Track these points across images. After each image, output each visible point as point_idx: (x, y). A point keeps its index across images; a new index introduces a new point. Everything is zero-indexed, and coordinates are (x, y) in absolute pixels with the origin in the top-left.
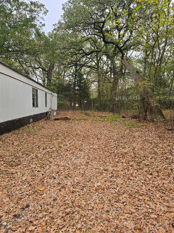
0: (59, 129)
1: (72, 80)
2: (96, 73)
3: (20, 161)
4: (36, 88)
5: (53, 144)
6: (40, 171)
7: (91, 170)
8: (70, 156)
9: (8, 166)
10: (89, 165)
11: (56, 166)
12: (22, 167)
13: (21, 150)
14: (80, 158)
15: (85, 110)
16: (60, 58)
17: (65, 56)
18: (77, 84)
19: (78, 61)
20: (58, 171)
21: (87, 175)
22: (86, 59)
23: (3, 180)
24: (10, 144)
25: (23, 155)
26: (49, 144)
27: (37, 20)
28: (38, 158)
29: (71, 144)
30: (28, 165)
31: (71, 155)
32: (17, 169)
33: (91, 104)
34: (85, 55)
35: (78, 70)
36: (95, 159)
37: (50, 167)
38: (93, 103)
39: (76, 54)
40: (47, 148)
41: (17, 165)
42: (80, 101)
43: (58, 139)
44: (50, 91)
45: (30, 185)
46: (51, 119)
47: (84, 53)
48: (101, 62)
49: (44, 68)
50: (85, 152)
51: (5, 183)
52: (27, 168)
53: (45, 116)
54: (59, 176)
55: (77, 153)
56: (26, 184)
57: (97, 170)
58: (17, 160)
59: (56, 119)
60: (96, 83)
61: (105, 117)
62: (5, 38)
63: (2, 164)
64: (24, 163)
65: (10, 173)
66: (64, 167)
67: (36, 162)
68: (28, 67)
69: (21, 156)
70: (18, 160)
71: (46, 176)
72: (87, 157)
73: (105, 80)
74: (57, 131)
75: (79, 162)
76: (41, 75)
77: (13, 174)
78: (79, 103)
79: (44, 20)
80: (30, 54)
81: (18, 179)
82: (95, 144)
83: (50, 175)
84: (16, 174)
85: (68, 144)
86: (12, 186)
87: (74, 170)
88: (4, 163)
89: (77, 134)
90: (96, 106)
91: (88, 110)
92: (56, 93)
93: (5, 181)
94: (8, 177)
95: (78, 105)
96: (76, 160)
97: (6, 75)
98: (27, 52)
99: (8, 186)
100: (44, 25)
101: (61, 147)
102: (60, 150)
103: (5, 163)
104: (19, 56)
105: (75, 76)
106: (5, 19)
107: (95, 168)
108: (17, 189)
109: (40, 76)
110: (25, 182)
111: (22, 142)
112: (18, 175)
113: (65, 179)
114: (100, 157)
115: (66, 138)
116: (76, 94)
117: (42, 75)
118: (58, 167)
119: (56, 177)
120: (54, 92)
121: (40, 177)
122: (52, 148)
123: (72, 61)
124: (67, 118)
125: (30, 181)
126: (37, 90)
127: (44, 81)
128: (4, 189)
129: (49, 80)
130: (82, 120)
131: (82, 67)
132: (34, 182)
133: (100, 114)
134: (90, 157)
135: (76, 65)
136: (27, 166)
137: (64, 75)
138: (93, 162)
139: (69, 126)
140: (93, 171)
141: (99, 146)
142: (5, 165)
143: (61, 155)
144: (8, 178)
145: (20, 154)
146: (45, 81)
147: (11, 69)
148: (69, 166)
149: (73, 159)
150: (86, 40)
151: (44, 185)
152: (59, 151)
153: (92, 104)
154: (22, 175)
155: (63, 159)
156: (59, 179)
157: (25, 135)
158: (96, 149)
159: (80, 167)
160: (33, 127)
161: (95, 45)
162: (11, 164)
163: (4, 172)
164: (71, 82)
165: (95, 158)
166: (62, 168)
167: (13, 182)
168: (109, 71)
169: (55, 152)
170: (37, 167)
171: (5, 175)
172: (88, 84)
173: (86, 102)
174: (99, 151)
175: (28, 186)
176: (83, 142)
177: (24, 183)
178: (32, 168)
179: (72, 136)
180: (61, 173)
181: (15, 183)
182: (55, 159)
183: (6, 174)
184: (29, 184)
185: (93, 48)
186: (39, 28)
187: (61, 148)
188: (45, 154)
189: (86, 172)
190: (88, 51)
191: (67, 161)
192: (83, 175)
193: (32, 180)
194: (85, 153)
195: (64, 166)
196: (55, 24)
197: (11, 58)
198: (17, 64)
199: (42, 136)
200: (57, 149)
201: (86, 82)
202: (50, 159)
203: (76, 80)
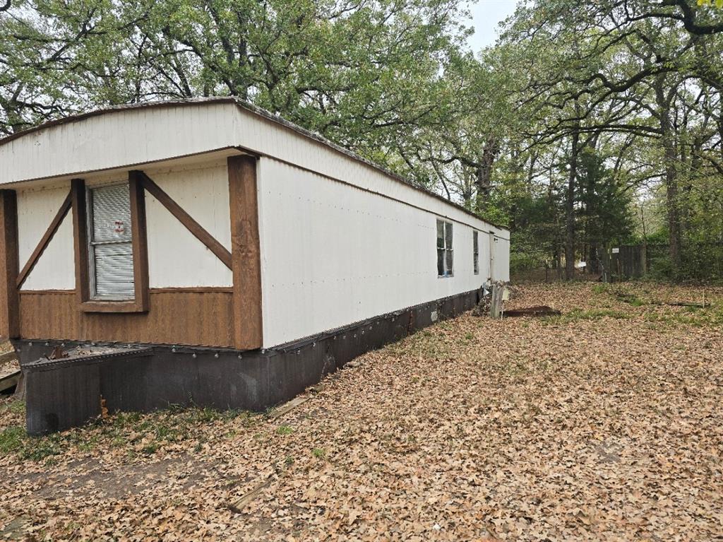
0: (525, 348)
1: (561, 181)
2: (659, 146)
3: (414, 439)
4: (448, 221)
5: (510, 398)
6: (477, 483)
7: (674, 516)
8: (576, 447)
9: (383, 449)
10: (661, 497)
11: (528, 475)
12: (422, 461)
13: (414, 405)
14: (619, 461)
15: (612, 281)
16: (520, 119)
17: (537, 110)
18: (580, 191)
19: (582, 118)
20: (540, 495)
21: (655, 533)
22: (612, 106)
23: (374, 491)
24: (383, 383)
25: (420, 422)
26: (495, 394)
27: (450, 22)
28: (467, 438)
29: (575, 404)
30: (439, 457)
31: (579, 446)
32: (409, 464)
33: (638, 258)
34: (610, 93)
35: (584, 145)
36: (684, 475)
37: (509, 477)
38: (648, 255)
39: (576, 97)
40: (489, 409)
41: (408, 452)
42: (593, 250)
43: (522, 382)
44: (487, 225)
45: (452, 525)
46: (494, 314)
47: (606, 84)
48: (678, 103)
49: (468, 156)
50: (635, 440)
51: (380, 501)
52: (438, 467)
53: (473, 302)
54: (545, 513)
55: (602, 439)
56: (439, 518)
57: (703, 524)
58: (407, 437)
59: (508, 314)
60: (655, 182)
61: (708, 306)
62: (368, 95)
63: (369, 442)
64: (426, 449)
65: (391, 472)
66: (557, 486)
67: (462, 451)
68: (425, 161)
69: (415, 423)
70: (410, 437)
71: (499, 505)
72: (647, 460)
73: (696, 165)
74: (517, 352)
75: (614, 476)
76: (457, 178)
77: (398, 476)
78: (588, 257)
79: (471, 18)
80: (432, 124)
81: (415, 497)
82: (676, 412)
83: (511, 506)
84: (407, 480)
85: (561, 400)
86: (401, 516)
87: (602, 506)
88: (373, 439)
89: (592, 369)
90: (660, 265)
91: (626, 280)
92: (506, 228)
93: (379, 497)
94: (387, 483)
95: (583, 264)
96: (602, 466)
97: (373, 193)
98: (424, 120)
99: (389, 513)
100: (471, 32)
101: (537, 411)
102: (536, 420)
103: (376, 440)
104: (401, 134)
105: (573, 169)
106: (368, 45)
107: (691, 511)
108: (413, 528)
109: (454, 183)
110: (436, 513)
111: (415, 381)
112: (412, 482)
113: (569, 531)
114: (709, 470)
115: (550, 380)
116: (574, 228)
117: (461, 179)
118: (536, 482)
119: (535, 517)
120: (498, 227)
121: (477, 504)
122: (507, 411)
123: (561, 121)
124: (546, 308)
125: (450, 513)
126: (452, 225)
127: (467, 196)
128: (379, 521)
129: (483, 190)
130: (607, 317)
131: (597, 133)
132: (461, 518)
133: (682, 294)
134: (660, 465)
135: (575, 131)
136: (437, 460)
137: (532, 170)
138: (676, 484)
139: (557, 336)
140: (682, 523)
141: (695, 425)
142: (375, 444)
143: (542, 439)
144: (387, 487)
145: (413, 417)
146: (471, 194)
147: (385, 174)
148: (575, 483)
149: (590, 463)
150: (614, 42)
151: (495, 536)
152: (535, 423)
153: (644, 259)
154: (423, 486)
155: (551, 454)
156: (547, 525)
157: (421, 358)
158: (684, 437)
159: (621, 498)
160: (442, 335)
161: (652, 49)
162: (392, 445)
163: (374, 467)
164: (556, 189)
165: (687, 470)
166: (551, 488)
167: (402, 504)
168: (714, 133)
169: (519, 425)
170: (465, 469)
171: (378, 476)
172: (621, 189)
173: (616, 250)
174: (701, 446)
175: (446, 527)
176: (621, 400)
177: (432, 513)
178: (451, 469)
179: (572, 373)
180: (552, 506)
181: (406, 508)
182: (524, 452)
183: (380, 474)
184: (449, 520)
185: (643, 62)
186: (457, 44)
187: (537, 414)
188: (486, 428)
189: (652, 520)
190: (619, 76)
191: (569, 464)
192: (641, 531)
193: (454, 508)
194: (638, 443)
195: (557, 481)
196: (504, 20)
197: (383, 144)
198: (395, 158)
199: (470, 365)
200: (527, 416)
201: (616, 183)
202: (504, 449)
203: (575, 180)
